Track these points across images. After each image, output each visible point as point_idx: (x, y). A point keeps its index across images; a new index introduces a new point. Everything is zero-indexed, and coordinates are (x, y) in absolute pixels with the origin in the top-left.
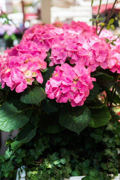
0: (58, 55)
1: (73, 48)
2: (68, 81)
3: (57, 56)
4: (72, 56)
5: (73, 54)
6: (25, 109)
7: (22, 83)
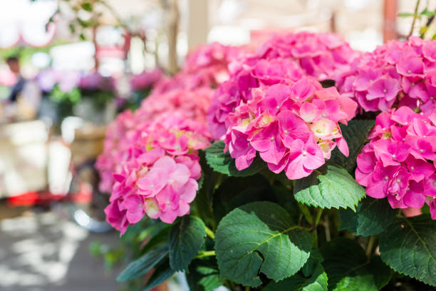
0: (370, 88)
1: (409, 72)
2: (422, 151)
3: (369, 91)
4: (409, 89)
5: (413, 84)
6: (286, 229)
7: (305, 153)
